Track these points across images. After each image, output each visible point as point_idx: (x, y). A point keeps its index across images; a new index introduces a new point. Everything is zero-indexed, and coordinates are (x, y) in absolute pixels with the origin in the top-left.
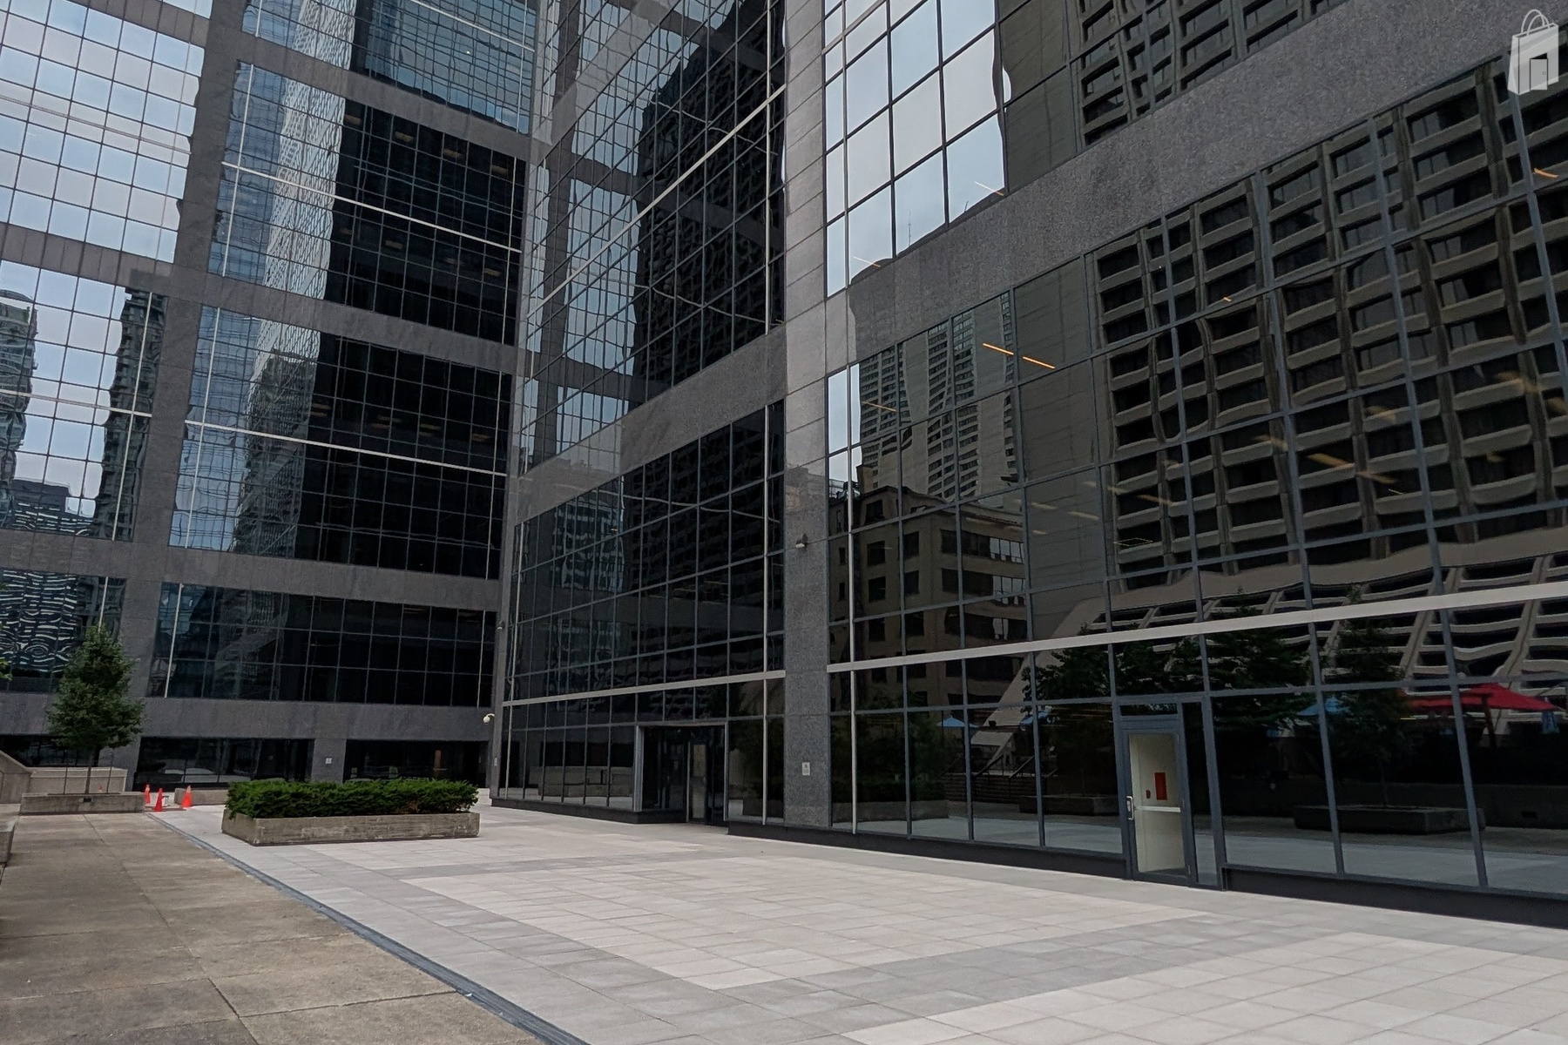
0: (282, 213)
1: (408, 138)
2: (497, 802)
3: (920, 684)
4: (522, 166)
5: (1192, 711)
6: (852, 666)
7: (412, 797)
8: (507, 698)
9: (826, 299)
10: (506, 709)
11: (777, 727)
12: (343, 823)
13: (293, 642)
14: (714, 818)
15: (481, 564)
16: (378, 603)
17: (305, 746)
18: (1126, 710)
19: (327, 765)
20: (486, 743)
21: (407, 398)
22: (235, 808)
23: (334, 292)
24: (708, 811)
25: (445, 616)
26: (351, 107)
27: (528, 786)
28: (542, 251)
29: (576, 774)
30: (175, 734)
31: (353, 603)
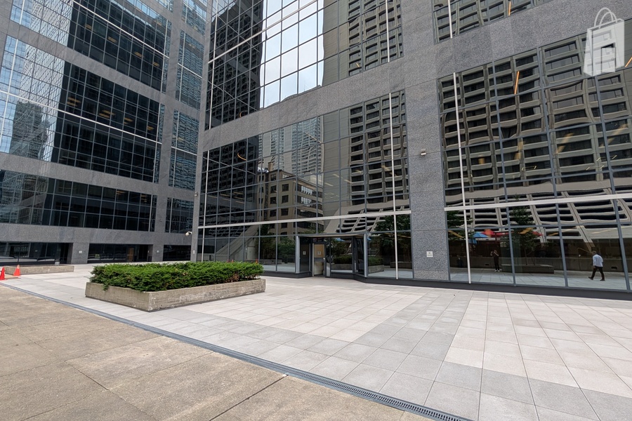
8: (201, 224)
10: (200, 230)
16: (104, 188)
17: (68, 246)
19: (80, 253)
25: (135, 197)
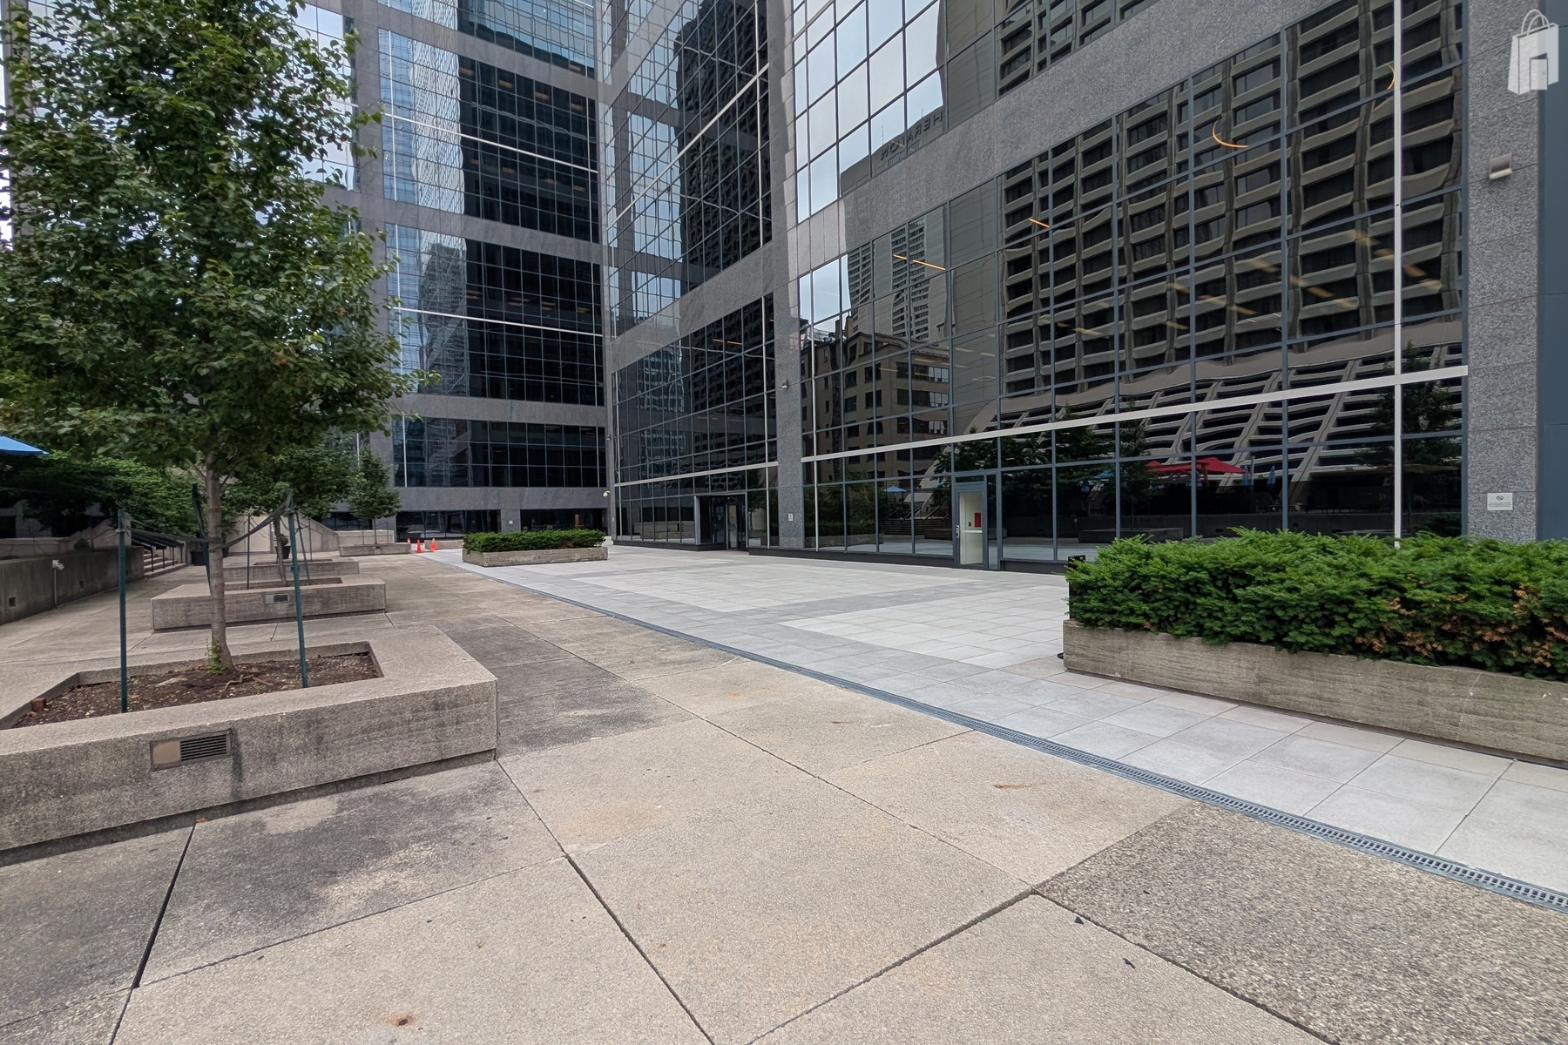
0: (424, 148)
1: (508, 85)
2: (616, 543)
3: (854, 467)
4: (593, 104)
5: (991, 479)
6: (815, 458)
7: (569, 539)
8: (616, 482)
9: (797, 224)
10: (617, 488)
11: (774, 494)
12: (532, 554)
13: (479, 451)
14: (741, 547)
15: (592, 396)
16: (529, 424)
17: (495, 514)
18: (958, 480)
19: (510, 524)
20: (605, 509)
21: (531, 283)
22: (469, 548)
23: (472, 209)
24: (739, 543)
25: (572, 430)
26: (464, 62)
27: (634, 534)
28: (612, 182)
29: (662, 526)
30: (416, 509)
31: (512, 424)
